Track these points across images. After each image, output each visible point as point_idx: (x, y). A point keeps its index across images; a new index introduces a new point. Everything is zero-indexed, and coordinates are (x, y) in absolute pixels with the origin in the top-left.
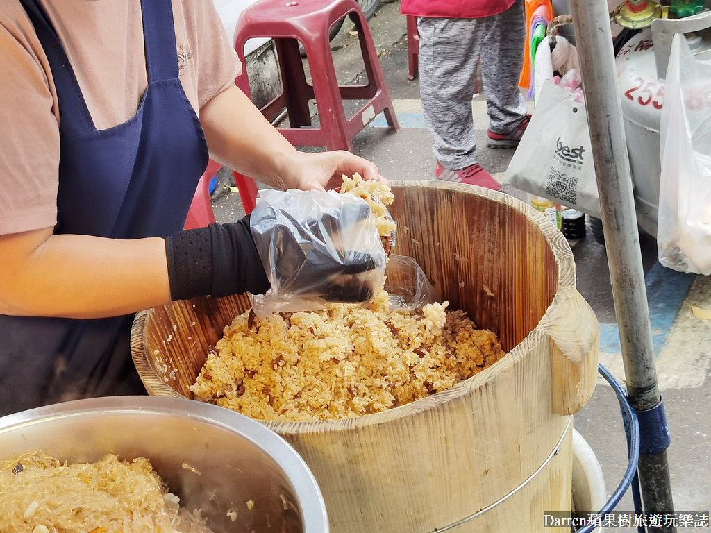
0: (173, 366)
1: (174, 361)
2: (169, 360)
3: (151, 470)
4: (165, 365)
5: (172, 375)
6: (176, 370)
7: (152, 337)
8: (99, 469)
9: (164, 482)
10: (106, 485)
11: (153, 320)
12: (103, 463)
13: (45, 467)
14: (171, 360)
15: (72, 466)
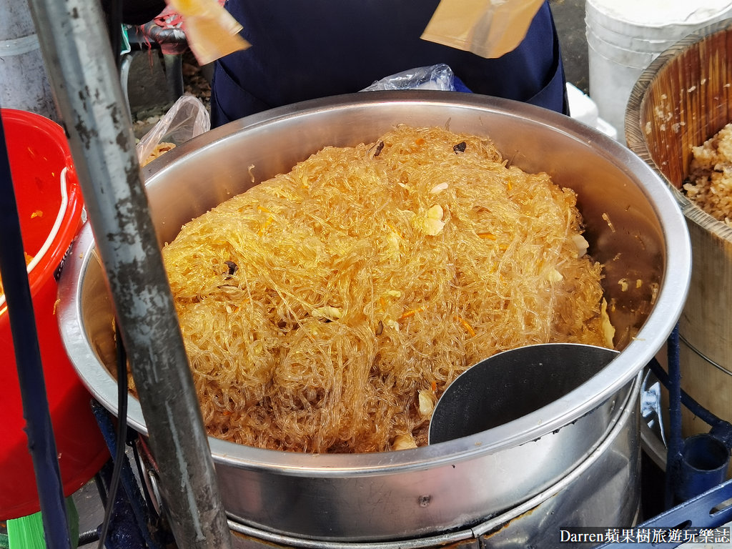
0: (682, 118)
1: (686, 114)
2: (679, 111)
3: (573, 205)
4: (669, 114)
5: (675, 127)
6: (683, 124)
7: (669, 80)
8: (527, 181)
9: (584, 223)
10: (524, 199)
11: (680, 63)
12: (534, 178)
13: (487, 157)
14: (682, 112)
15: (511, 168)
